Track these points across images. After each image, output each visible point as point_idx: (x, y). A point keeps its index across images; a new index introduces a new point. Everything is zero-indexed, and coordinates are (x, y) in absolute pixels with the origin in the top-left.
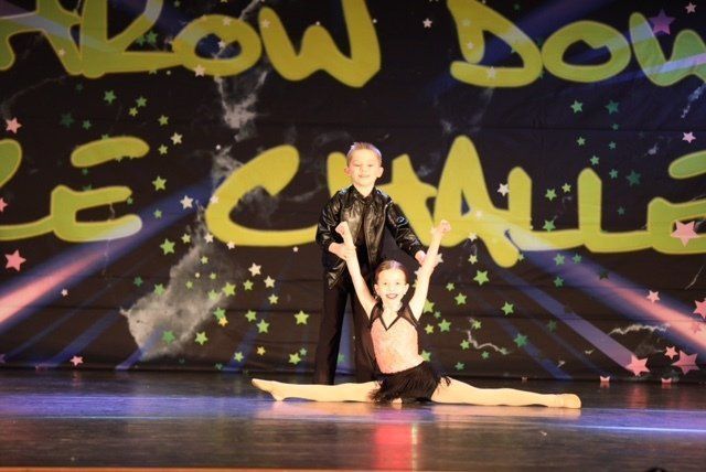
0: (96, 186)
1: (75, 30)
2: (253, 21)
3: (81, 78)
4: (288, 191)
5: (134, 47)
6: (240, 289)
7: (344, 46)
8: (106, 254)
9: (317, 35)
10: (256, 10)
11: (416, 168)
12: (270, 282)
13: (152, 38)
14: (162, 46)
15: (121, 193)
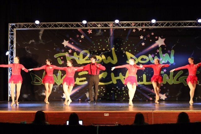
0: (82, 78)
1: (79, 58)
2: (101, 56)
3: (79, 64)
4: (106, 77)
5: (86, 60)
6: (100, 90)
7: (113, 59)
8: (83, 86)
9: (109, 58)
10: (101, 55)
11: (122, 74)
12: (104, 89)
13: (88, 59)
14: (89, 60)
15: (85, 78)
